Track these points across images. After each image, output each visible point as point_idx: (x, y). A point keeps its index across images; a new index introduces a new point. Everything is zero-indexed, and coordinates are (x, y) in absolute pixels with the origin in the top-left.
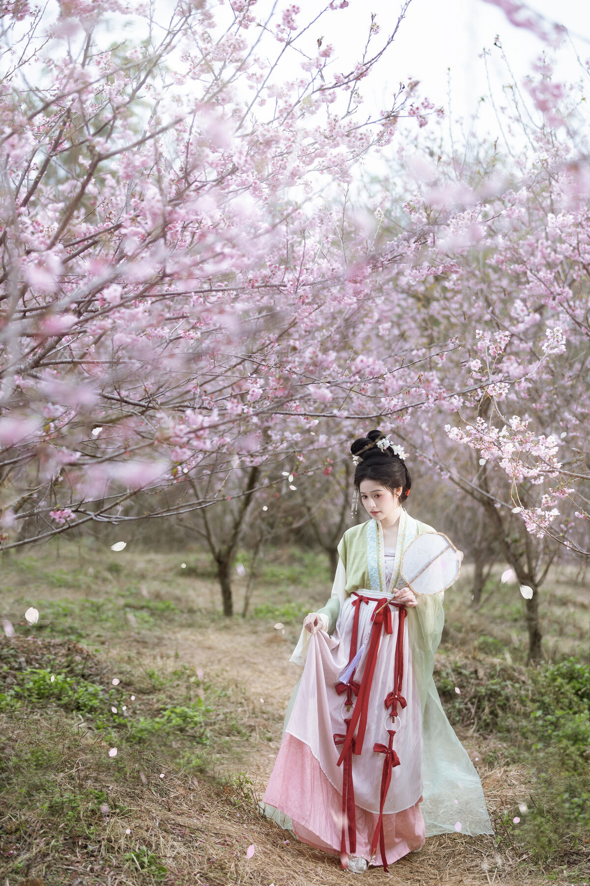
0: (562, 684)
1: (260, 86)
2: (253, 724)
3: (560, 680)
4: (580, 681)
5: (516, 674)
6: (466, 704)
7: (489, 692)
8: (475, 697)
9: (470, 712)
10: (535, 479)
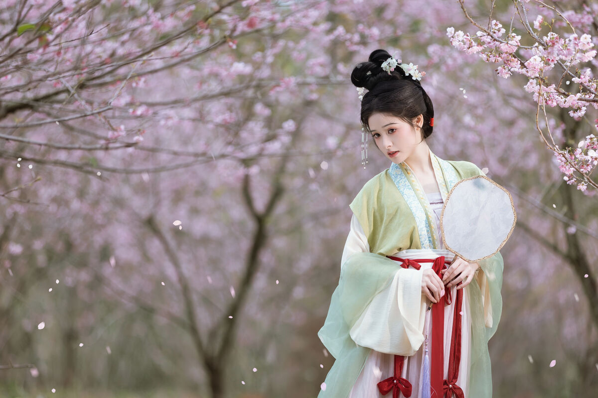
10: (575, 111)
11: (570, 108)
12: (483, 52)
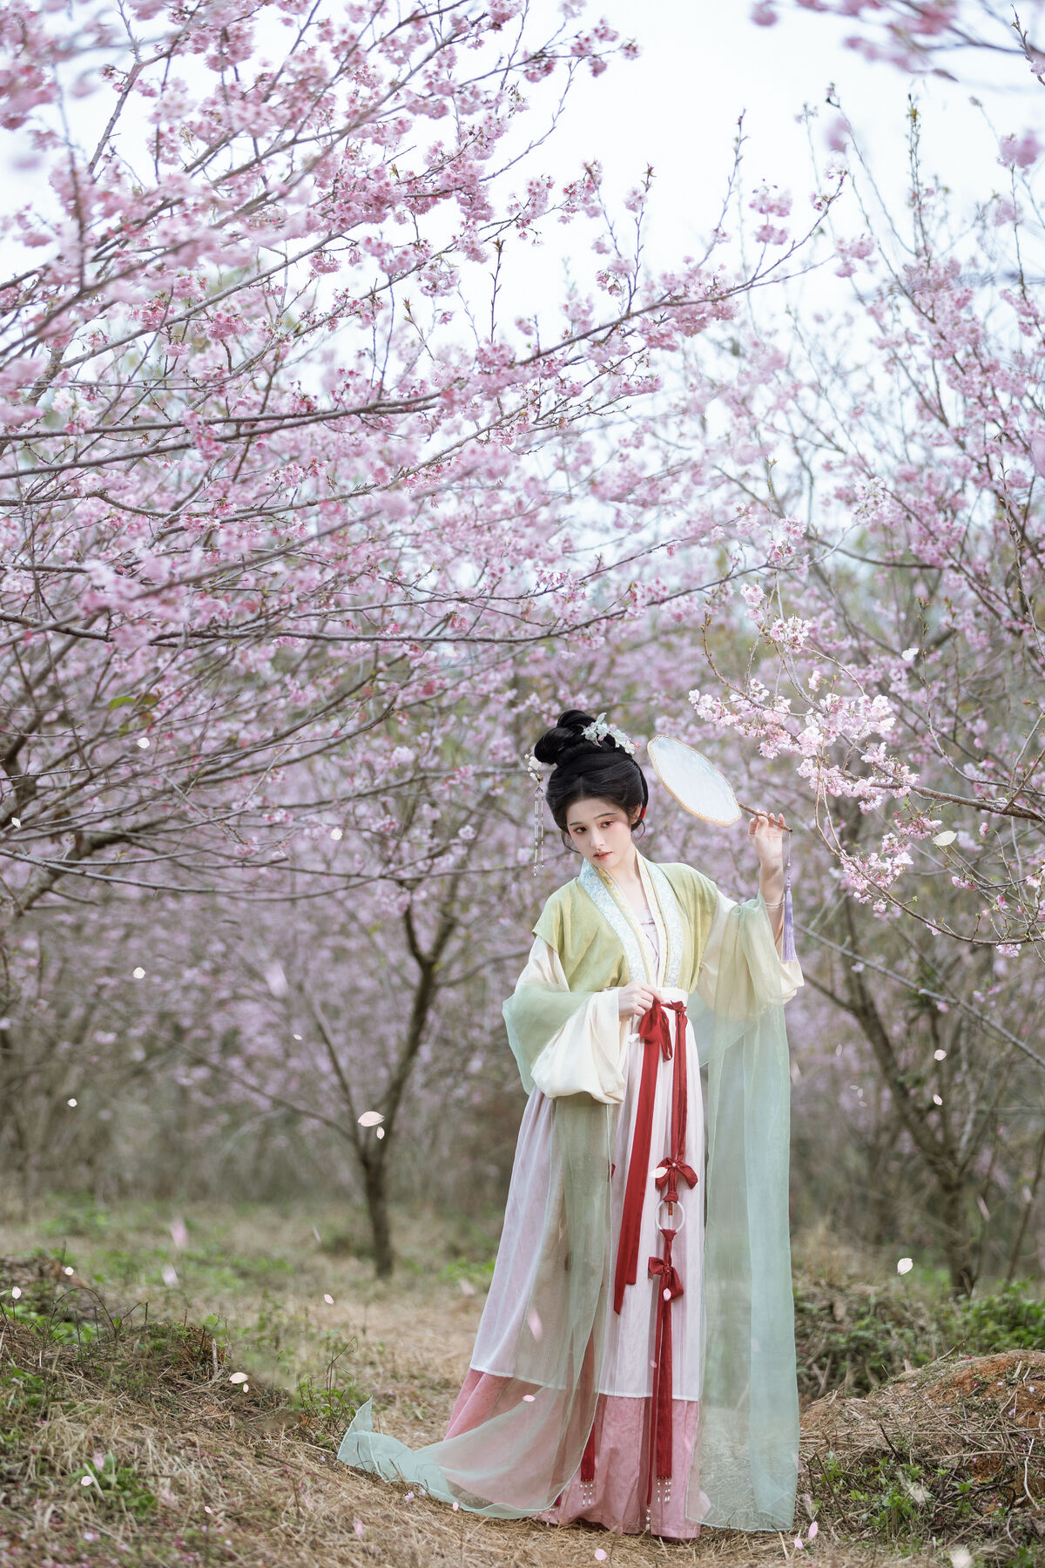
0: (995, 1333)
1: (303, 19)
2: (390, 1392)
3: (991, 1326)
4: (1032, 1328)
5: (908, 1315)
6: (810, 1368)
7: (853, 1345)
8: (826, 1355)
9: (818, 1384)
10: (866, 801)
11: (860, 798)
12: (741, 722)
